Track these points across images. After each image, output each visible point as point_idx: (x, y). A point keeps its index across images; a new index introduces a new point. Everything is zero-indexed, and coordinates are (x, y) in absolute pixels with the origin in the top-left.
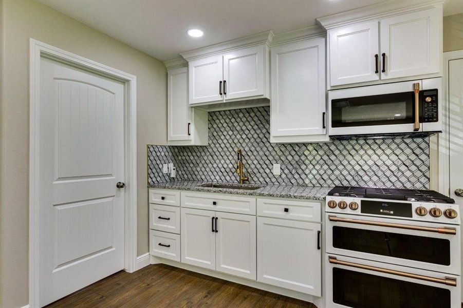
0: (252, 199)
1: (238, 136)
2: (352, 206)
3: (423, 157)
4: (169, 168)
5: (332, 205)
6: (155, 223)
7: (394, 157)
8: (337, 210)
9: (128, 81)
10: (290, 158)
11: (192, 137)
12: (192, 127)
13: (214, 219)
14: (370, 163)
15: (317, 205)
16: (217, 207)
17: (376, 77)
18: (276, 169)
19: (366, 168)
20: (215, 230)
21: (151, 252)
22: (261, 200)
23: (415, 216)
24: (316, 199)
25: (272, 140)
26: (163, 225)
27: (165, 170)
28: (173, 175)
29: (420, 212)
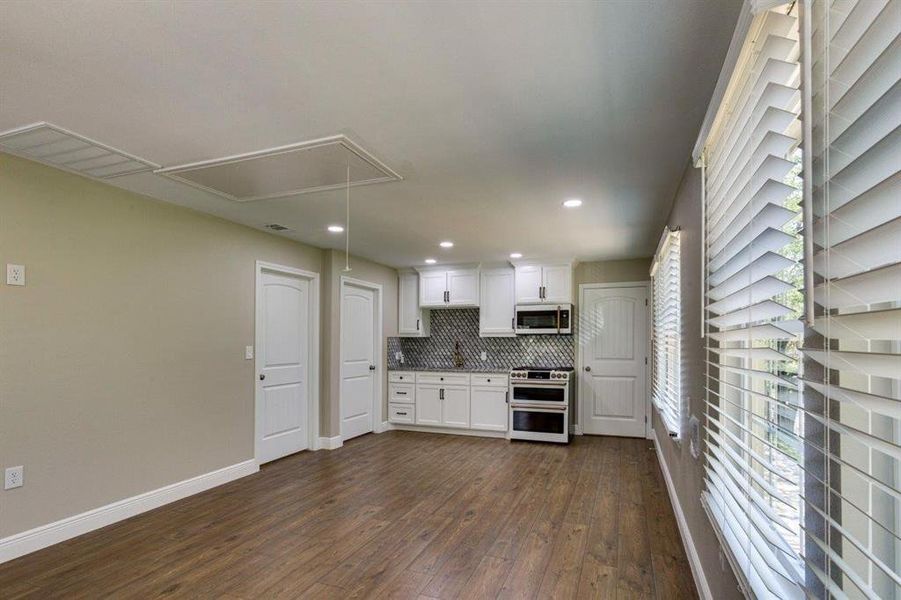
0: (467, 375)
1: (455, 331)
2: (524, 376)
3: (571, 347)
4: (399, 355)
5: (514, 375)
6: (393, 397)
7: (556, 348)
8: (516, 378)
9: (377, 290)
10: (493, 347)
11: (420, 331)
12: (421, 323)
13: (442, 391)
14: (543, 351)
15: (506, 376)
16: (444, 382)
17: (539, 300)
18: (484, 356)
19: (541, 354)
20: (442, 398)
21: (390, 420)
22: (473, 375)
23: (551, 378)
24: (505, 373)
25: (481, 336)
26: (401, 398)
27: (397, 358)
28: (402, 362)
29: (554, 376)
